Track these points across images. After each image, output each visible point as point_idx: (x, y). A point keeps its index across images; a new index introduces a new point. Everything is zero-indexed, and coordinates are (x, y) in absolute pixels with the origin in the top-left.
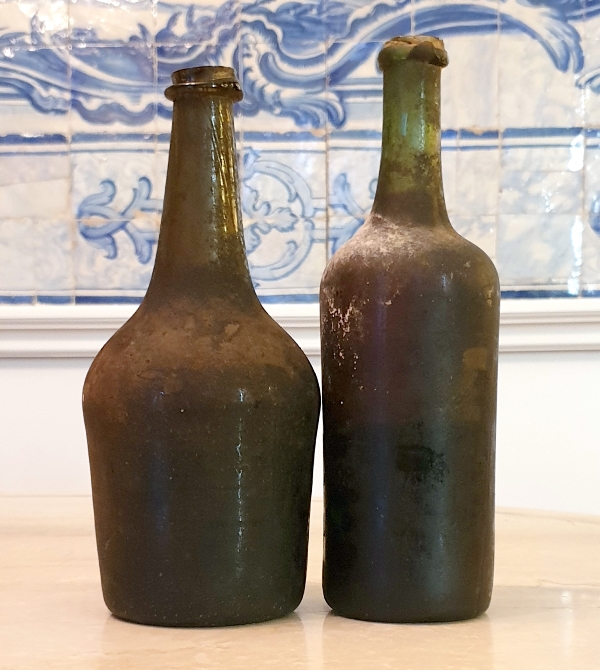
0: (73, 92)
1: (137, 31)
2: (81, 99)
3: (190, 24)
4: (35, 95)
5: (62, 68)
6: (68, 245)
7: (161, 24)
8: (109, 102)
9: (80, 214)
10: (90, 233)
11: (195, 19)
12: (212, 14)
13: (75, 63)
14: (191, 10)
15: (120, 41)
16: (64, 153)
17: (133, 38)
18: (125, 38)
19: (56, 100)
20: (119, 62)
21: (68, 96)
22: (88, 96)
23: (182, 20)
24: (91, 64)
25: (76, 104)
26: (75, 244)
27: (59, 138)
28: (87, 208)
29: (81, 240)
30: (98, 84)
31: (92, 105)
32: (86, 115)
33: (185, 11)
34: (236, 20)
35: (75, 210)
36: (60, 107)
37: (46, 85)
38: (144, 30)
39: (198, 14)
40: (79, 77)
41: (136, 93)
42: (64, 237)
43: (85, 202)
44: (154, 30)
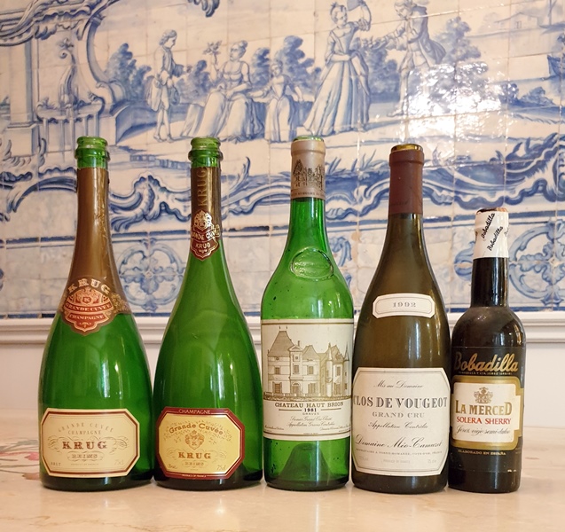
0: (457, 192)
1: (495, 155)
2: (460, 196)
3: (528, 149)
4: (434, 195)
5: (450, 179)
6: (448, 279)
7: (510, 150)
8: (477, 196)
9: (456, 261)
10: (461, 272)
11: (531, 146)
12: (541, 142)
13: (457, 175)
14: (528, 141)
15: (485, 162)
16: (449, 227)
17: (493, 160)
18: (488, 159)
19: (446, 198)
20: (484, 174)
21: (453, 194)
22: (465, 194)
23: (523, 147)
24: (467, 176)
25: (457, 199)
26: (453, 279)
27: (447, 219)
28: (461, 258)
29: (456, 276)
30: (472, 187)
31: (467, 199)
32: (464, 205)
33: (525, 142)
34: (556, 145)
35: (453, 259)
36: (447, 201)
37: (441, 189)
38: (499, 154)
39: (532, 143)
40: (460, 183)
41: (493, 191)
42: (446, 275)
43: (459, 255)
44: (505, 154)
